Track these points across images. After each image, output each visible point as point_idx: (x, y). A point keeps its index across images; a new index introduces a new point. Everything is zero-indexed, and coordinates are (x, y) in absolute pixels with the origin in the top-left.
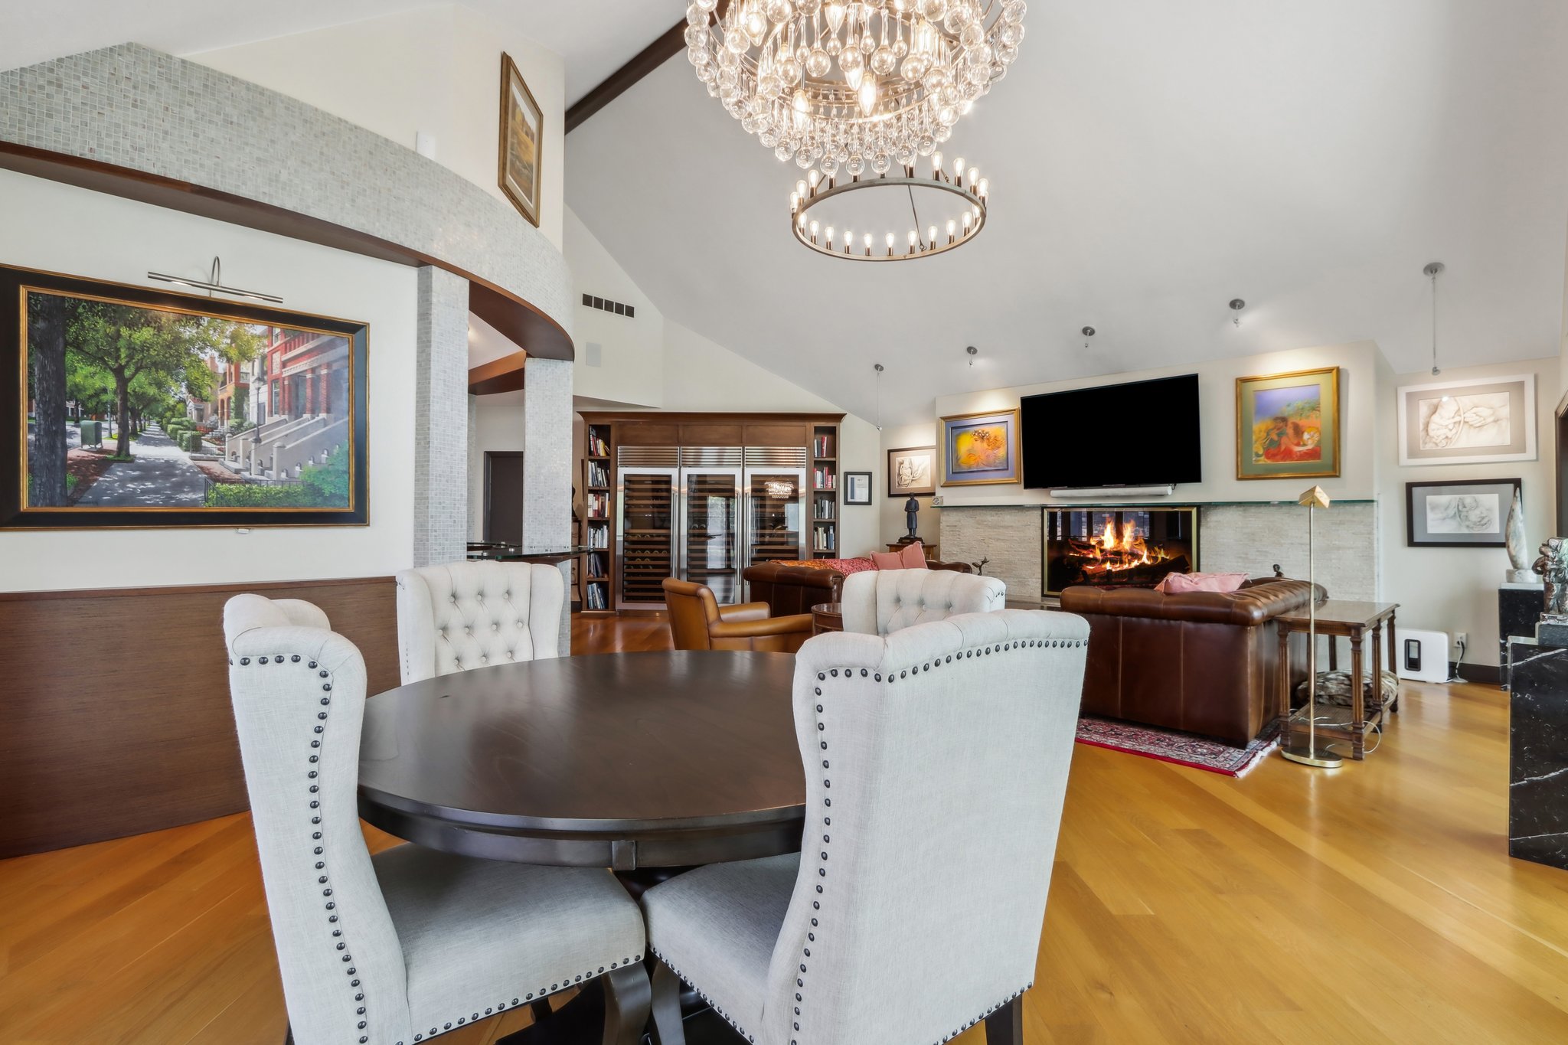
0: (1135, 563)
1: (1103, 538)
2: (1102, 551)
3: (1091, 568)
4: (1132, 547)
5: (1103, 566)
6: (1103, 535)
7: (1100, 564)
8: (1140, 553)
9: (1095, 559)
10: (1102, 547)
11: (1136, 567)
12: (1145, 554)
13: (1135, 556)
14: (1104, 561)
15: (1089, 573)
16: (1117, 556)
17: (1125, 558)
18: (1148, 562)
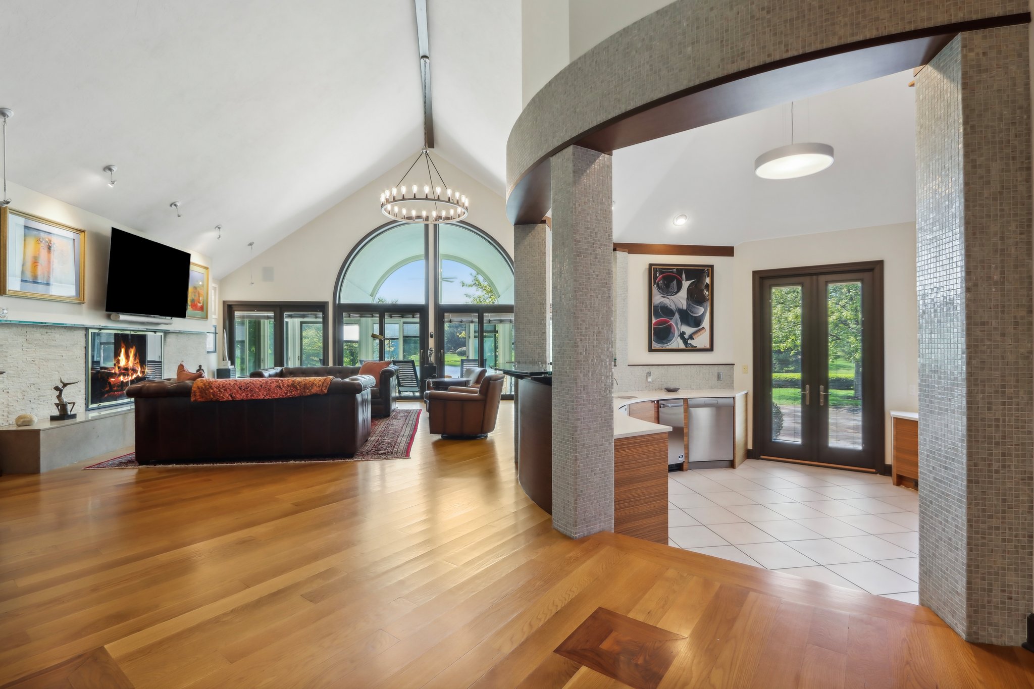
0: (135, 376)
1: (120, 358)
2: (119, 367)
3: (113, 380)
4: (134, 365)
5: (119, 379)
6: (120, 356)
7: (118, 377)
8: (137, 369)
9: (115, 373)
10: (119, 365)
11: (135, 378)
12: (139, 369)
13: (135, 371)
14: (120, 375)
15: (112, 383)
16: (126, 371)
17: (130, 372)
18: (140, 375)
